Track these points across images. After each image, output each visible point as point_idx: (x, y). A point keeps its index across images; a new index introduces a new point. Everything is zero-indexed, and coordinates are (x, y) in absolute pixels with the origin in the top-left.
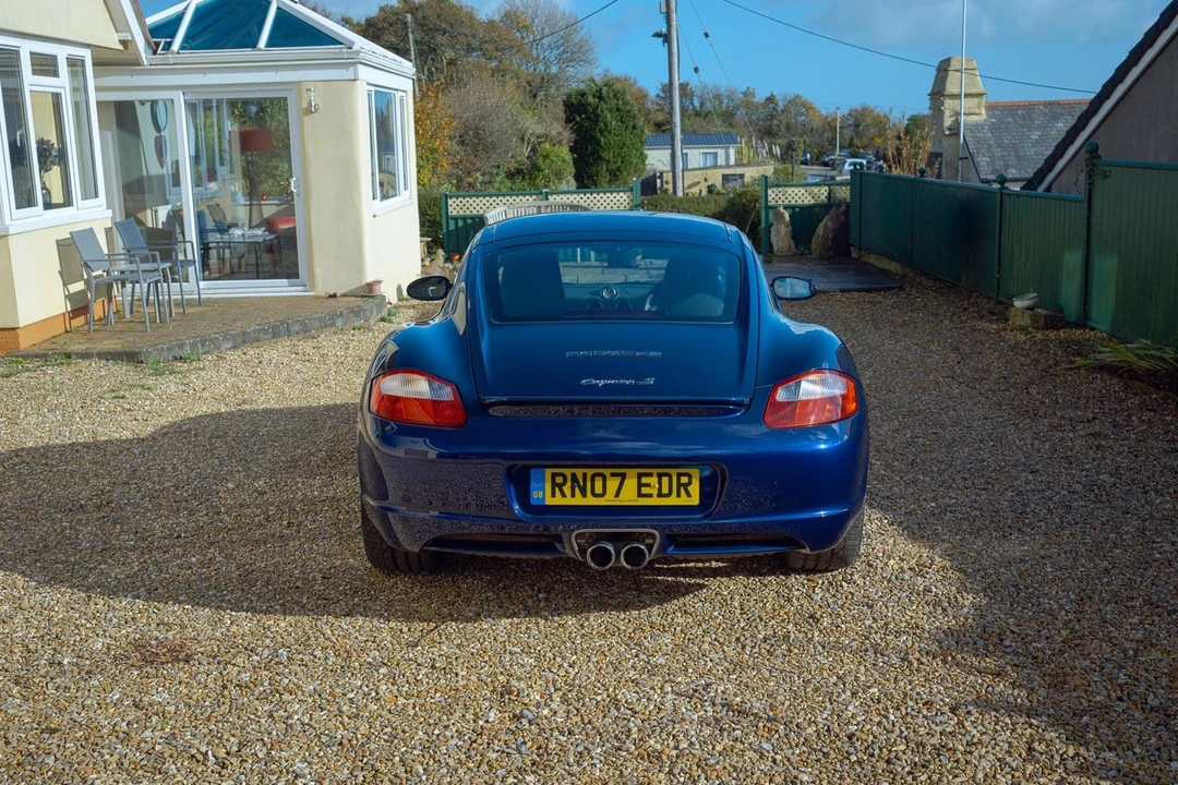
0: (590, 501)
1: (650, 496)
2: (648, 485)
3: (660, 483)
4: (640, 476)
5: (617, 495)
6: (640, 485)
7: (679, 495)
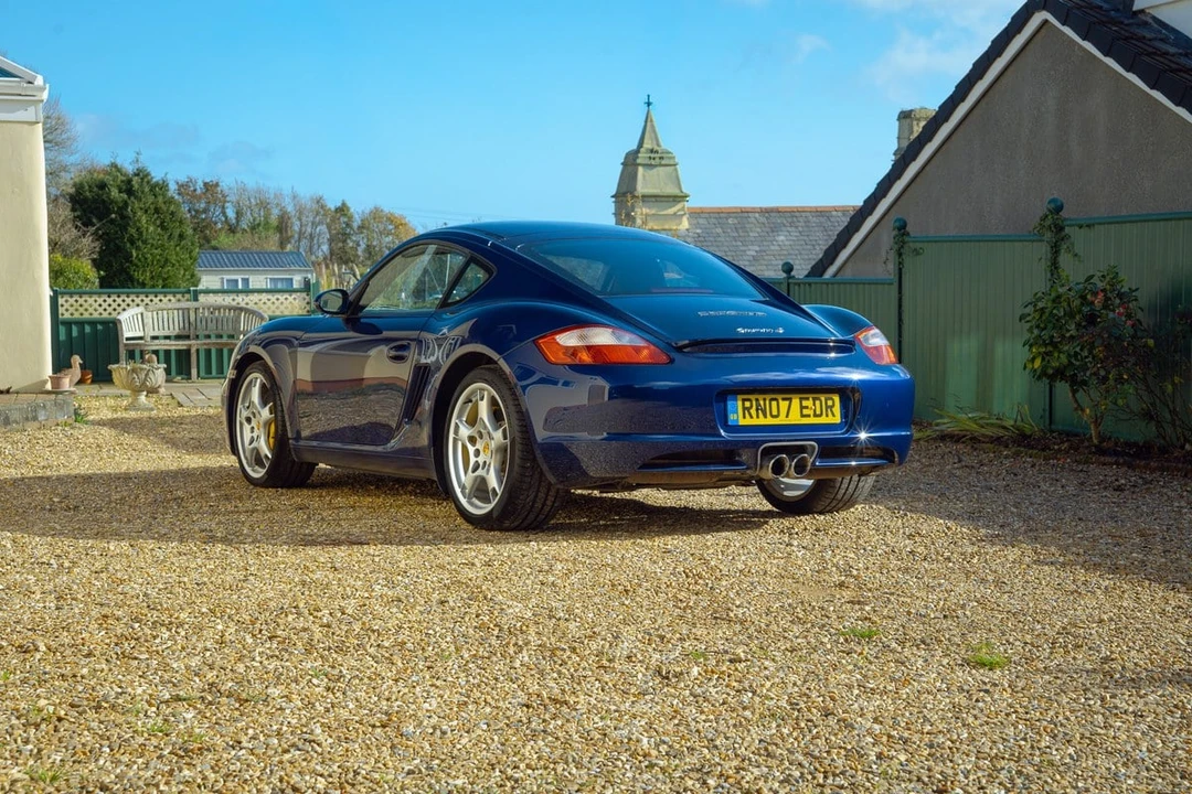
0: (770, 421)
1: (809, 416)
2: (807, 407)
3: (814, 405)
4: (801, 399)
5: (787, 416)
6: (802, 408)
7: (827, 416)
